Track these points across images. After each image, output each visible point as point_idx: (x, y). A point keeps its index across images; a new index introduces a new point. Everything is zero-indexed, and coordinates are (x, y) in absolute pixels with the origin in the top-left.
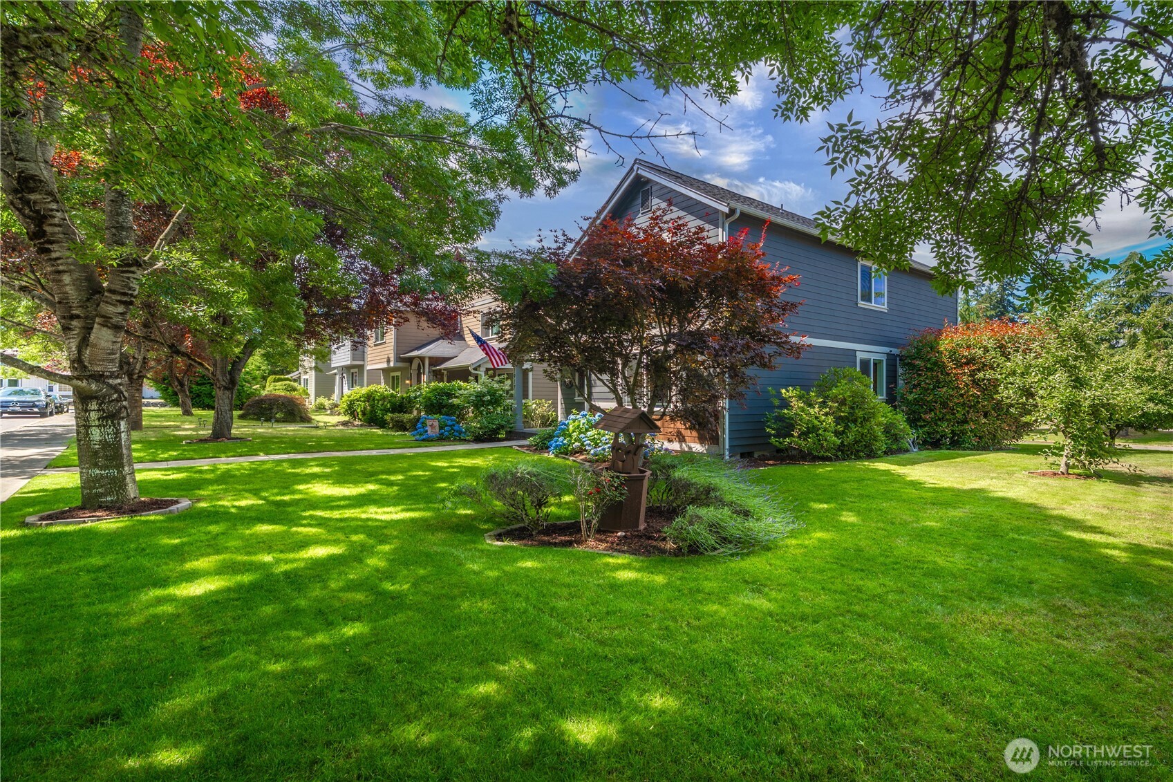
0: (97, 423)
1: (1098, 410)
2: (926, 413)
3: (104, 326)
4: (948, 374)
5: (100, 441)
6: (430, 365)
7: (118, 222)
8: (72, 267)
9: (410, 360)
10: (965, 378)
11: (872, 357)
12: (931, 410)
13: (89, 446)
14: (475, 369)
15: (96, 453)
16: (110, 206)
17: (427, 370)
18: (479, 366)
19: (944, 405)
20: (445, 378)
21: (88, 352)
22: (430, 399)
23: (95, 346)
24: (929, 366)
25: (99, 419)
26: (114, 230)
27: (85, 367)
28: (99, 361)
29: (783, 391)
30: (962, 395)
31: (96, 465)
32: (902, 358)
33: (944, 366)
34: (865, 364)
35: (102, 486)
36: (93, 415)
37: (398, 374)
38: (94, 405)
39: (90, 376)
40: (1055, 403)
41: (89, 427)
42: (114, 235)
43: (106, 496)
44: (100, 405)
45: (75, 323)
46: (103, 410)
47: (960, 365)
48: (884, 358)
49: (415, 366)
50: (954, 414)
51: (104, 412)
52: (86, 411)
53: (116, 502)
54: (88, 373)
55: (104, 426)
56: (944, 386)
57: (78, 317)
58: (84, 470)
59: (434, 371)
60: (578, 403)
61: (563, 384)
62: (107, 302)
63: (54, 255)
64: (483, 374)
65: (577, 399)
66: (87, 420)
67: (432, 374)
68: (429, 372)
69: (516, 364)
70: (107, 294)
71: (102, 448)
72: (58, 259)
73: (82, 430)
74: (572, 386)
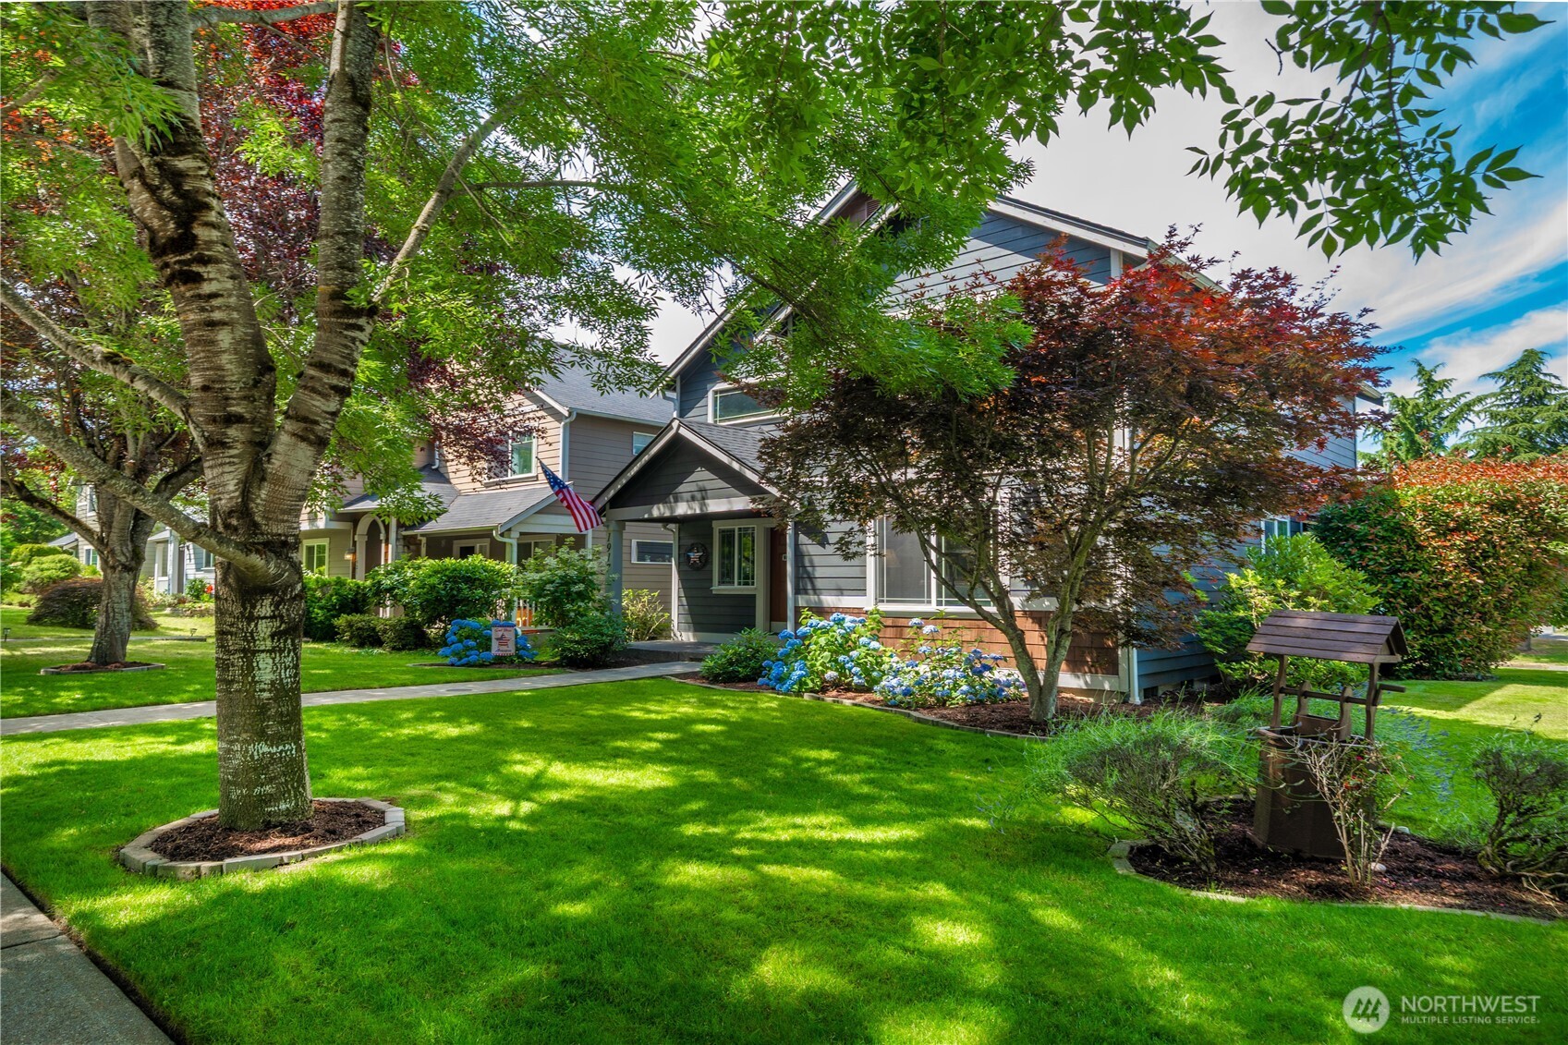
0: (269, 643)
3: (303, 439)
4: (1420, 548)
5: (273, 683)
6: (400, 526)
7: (349, 223)
8: (235, 315)
9: (355, 518)
10: (1453, 555)
13: (251, 695)
14: (502, 535)
15: (263, 709)
16: (337, 188)
17: (393, 536)
18: (509, 530)
20: (423, 550)
21: (263, 493)
22: (433, 587)
23: (279, 480)
25: (272, 636)
26: (341, 239)
27: (256, 525)
28: (284, 512)
29: (1233, 577)
30: (1447, 585)
31: (261, 735)
33: (1413, 535)
35: (271, 780)
36: (264, 628)
37: (325, 542)
38: (265, 608)
39: (266, 544)
41: (254, 653)
42: (341, 249)
43: (277, 800)
44: (277, 607)
45: (233, 432)
46: (281, 617)
47: (1444, 532)
49: (363, 526)
51: (282, 622)
52: (251, 618)
53: (295, 814)
54: (261, 539)
55: (281, 651)
57: (239, 419)
58: (237, 747)
59: (405, 537)
60: (719, 596)
61: (684, 563)
62: (313, 390)
63: (207, 288)
64: (515, 542)
65: (717, 588)
66: (251, 638)
67: (402, 542)
68: (397, 539)
69: (613, 526)
70: (312, 372)
71: (275, 699)
72: (214, 295)
73: (237, 659)
74: (704, 565)
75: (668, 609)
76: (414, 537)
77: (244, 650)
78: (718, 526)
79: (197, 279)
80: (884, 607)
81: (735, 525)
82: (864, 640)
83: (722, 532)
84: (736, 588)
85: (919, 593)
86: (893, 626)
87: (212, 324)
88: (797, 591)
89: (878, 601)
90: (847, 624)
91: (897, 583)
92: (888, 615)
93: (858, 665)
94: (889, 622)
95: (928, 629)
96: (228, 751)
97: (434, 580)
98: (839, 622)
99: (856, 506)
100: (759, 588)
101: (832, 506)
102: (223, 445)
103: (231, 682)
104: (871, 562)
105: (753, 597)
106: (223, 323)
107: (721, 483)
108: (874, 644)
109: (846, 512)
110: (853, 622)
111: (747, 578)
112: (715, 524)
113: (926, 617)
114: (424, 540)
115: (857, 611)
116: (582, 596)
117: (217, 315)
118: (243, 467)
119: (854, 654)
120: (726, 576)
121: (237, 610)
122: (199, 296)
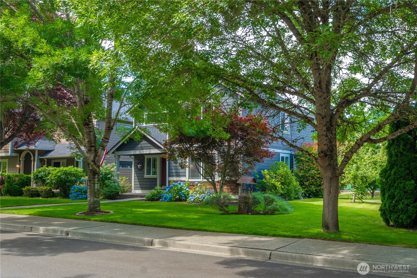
0: (97, 182)
1: (363, 178)
2: (306, 182)
5: (97, 188)
6: (38, 155)
9: (20, 152)
11: (285, 156)
12: (308, 180)
13: (94, 190)
14: (78, 159)
17: (36, 158)
18: (81, 157)
19: (313, 178)
20: (46, 163)
24: (307, 160)
29: (262, 171)
31: (96, 197)
32: (296, 156)
34: (283, 158)
35: (97, 204)
37: (6, 160)
38: (97, 176)
40: (350, 176)
43: (97, 207)
45: (93, 149)
48: (288, 156)
49: (23, 155)
50: (316, 182)
52: (94, 178)
56: (313, 170)
58: (92, 199)
59: (40, 159)
60: (146, 178)
61: (136, 167)
62: (105, 142)
63: (90, 126)
64: (81, 161)
65: (146, 176)
66: (94, 181)
67: (39, 161)
68: (38, 160)
69: (117, 157)
70: (104, 139)
71: (97, 191)
72: (91, 127)
73: (92, 185)
74: (142, 169)
75: (131, 182)
76: (43, 159)
77: (93, 183)
78: (146, 157)
79: (89, 125)
80: (190, 180)
81: (151, 157)
82: (185, 188)
83: (147, 158)
84: (151, 176)
85: (198, 177)
86: (192, 185)
87: (90, 132)
88: (169, 176)
89: (189, 179)
90: (181, 185)
91: (193, 174)
92: (191, 182)
93: (183, 194)
94: (191, 184)
95: (199, 184)
96: (91, 199)
97: (59, 174)
98: (180, 184)
99: (183, 155)
100: (158, 176)
101: (178, 155)
102: (91, 151)
103: (91, 188)
104: (187, 169)
105: (156, 178)
106: (92, 131)
107: (149, 145)
108: (187, 189)
109: (181, 157)
110: (183, 184)
111: (155, 173)
112: (145, 156)
113: (199, 182)
114: (46, 160)
115: (184, 181)
116: (109, 179)
117: (91, 130)
118: (94, 154)
119: (183, 191)
120: (149, 173)
121: (92, 177)
122: (89, 127)
